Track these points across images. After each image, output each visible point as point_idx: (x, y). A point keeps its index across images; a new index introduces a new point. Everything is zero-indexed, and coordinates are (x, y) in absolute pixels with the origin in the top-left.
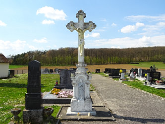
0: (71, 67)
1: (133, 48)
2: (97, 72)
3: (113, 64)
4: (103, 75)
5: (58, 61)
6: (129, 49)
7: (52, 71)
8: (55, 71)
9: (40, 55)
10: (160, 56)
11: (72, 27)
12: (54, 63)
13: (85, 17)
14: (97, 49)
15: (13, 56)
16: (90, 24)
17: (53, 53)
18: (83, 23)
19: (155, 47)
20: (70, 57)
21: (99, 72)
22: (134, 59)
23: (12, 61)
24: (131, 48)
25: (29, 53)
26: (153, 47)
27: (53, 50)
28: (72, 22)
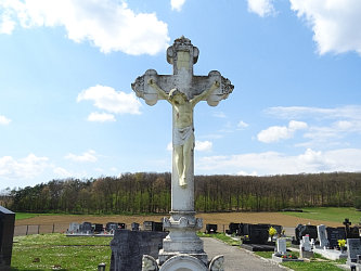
0: (147, 219)
1: (288, 176)
2: (209, 232)
3: (243, 211)
4: (226, 239)
5: (118, 203)
6: (277, 176)
7: (99, 228)
8: (108, 229)
9: (77, 190)
10: (349, 194)
11: (152, 90)
12: (108, 208)
13: (195, 60)
14: (207, 177)
15: (14, 191)
16: (212, 80)
17: (108, 185)
18: (188, 77)
19: (336, 174)
20: (146, 195)
21: (215, 232)
22: (292, 200)
23: (10, 203)
24: (283, 176)
25: (52, 184)
26: (331, 175)
27: (108, 179)
28: (151, 73)
